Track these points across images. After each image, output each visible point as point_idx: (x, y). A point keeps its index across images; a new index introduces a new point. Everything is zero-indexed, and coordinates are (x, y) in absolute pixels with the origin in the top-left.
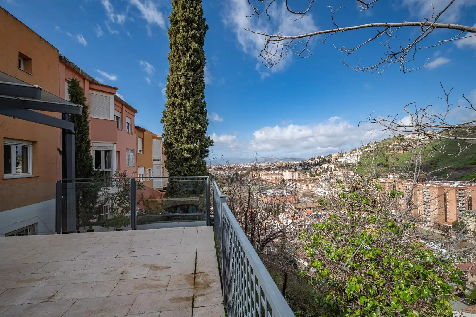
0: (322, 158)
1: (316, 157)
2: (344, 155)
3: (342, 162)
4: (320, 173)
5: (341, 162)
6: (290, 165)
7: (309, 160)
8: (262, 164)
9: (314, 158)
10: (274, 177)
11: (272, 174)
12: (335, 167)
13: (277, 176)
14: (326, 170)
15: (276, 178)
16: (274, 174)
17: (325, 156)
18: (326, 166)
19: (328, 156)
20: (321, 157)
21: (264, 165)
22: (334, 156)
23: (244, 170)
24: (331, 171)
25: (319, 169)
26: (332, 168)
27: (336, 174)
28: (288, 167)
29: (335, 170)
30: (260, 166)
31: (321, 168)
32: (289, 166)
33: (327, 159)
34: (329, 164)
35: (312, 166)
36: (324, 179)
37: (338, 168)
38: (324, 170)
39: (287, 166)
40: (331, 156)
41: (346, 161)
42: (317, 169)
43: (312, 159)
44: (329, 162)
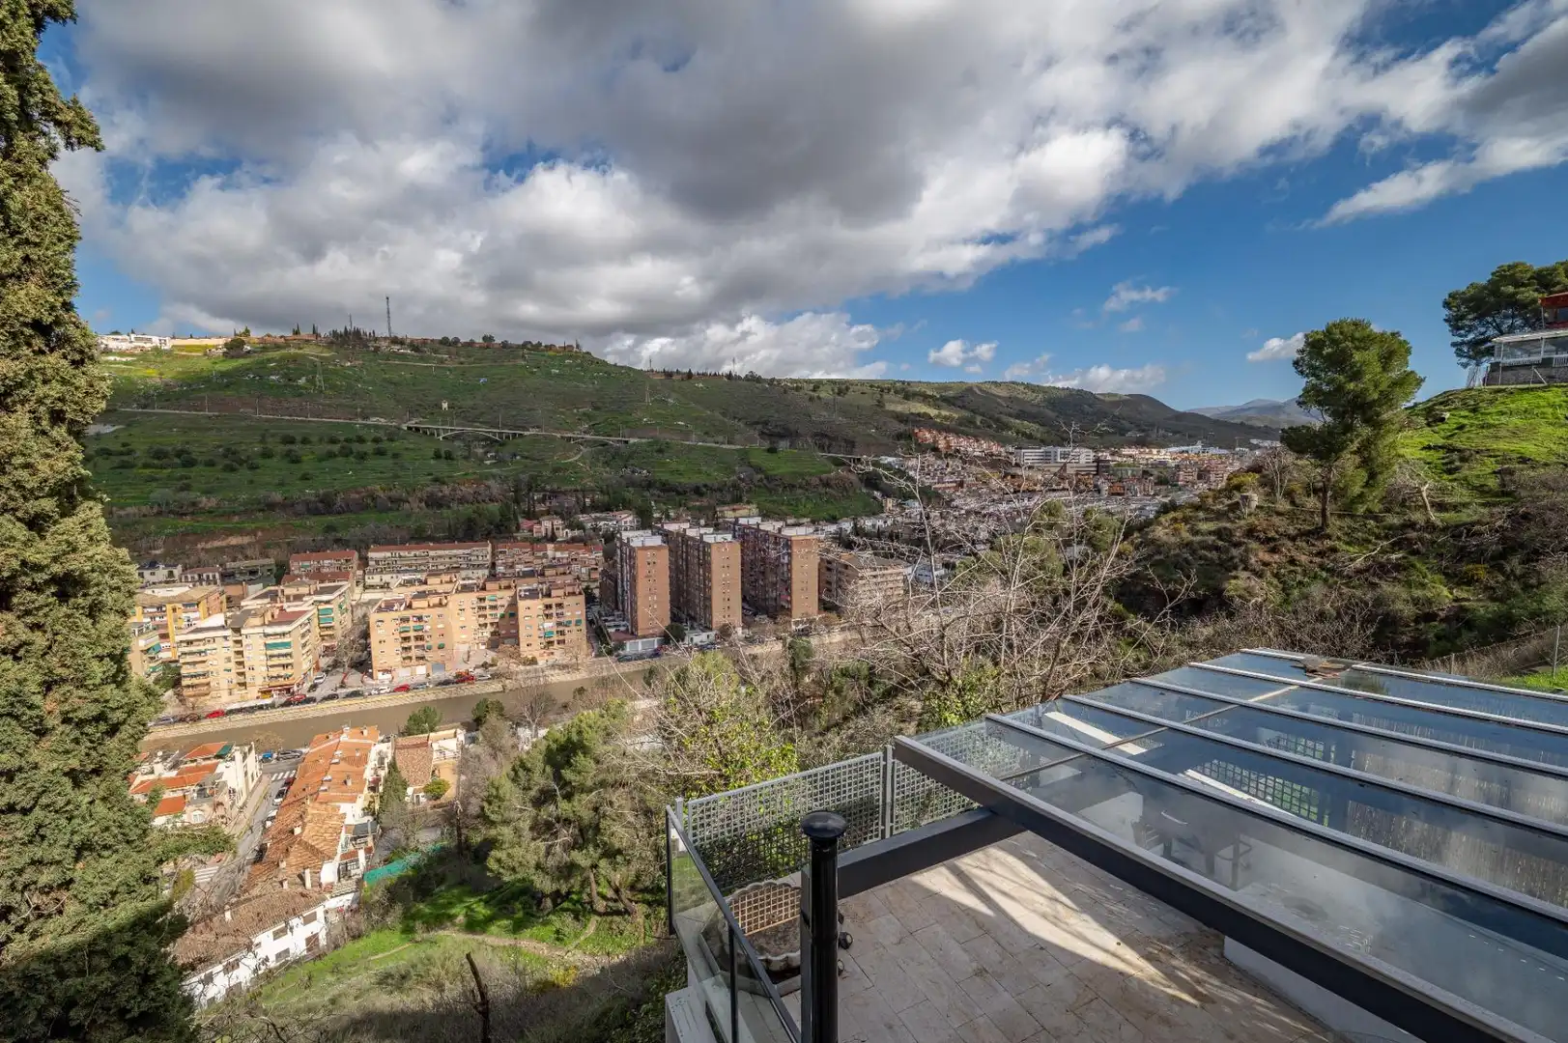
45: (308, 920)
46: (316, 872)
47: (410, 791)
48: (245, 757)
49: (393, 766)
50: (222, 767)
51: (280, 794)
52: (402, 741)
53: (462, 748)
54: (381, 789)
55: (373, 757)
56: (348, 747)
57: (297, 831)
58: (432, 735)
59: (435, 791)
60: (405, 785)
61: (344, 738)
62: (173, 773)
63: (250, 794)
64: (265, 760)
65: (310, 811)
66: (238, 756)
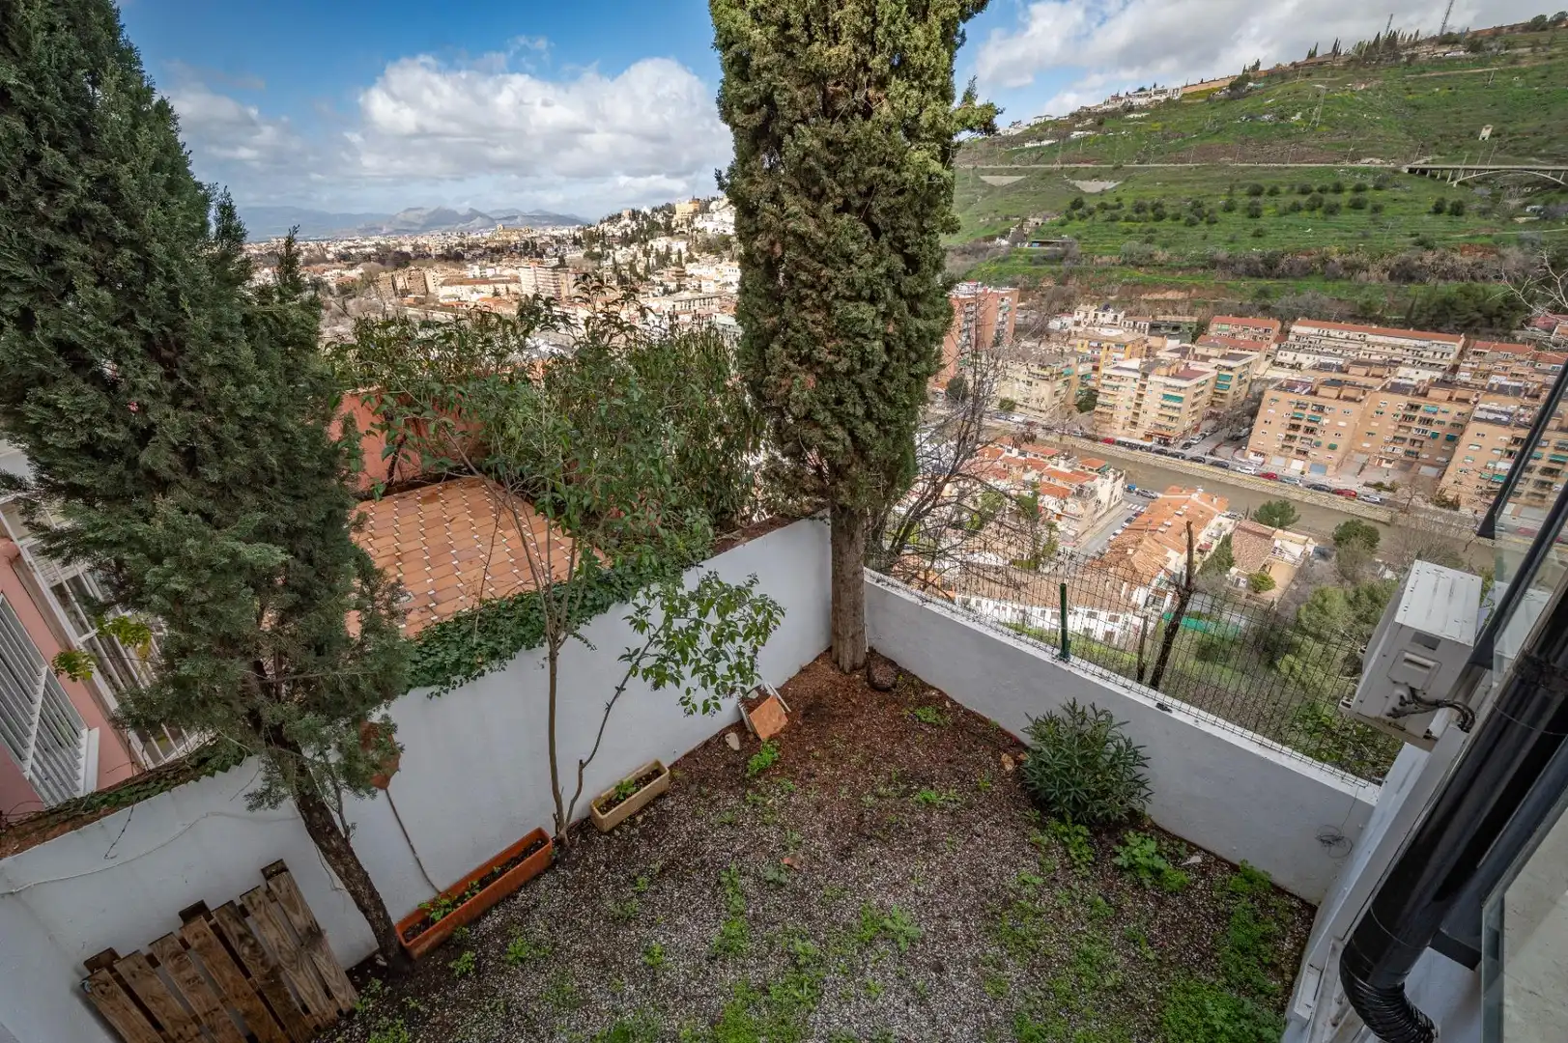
0: (645, 216)
1: (625, 213)
2: (713, 206)
3: (709, 231)
4: (647, 269)
5: (704, 230)
6: (539, 242)
7: (602, 222)
8: (421, 241)
9: (619, 216)
10: (487, 290)
11: (475, 281)
12: (688, 249)
13: (497, 286)
14: (664, 259)
15: (496, 294)
16: (485, 281)
17: (655, 210)
18: (660, 243)
19: (663, 208)
20: (639, 212)
21: (433, 242)
22: (684, 208)
23: (351, 267)
24: (679, 264)
25: (640, 255)
26: (680, 252)
27: (696, 272)
28: (531, 250)
29: (691, 259)
30: (415, 247)
31: (646, 254)
32: (534, 246)
33: (660, 219)
34: (669, 239)
35: (618, 247)
36: (661, 289)
37: (700, 253)
38: (658, 262)
39: (526, 245)
40: (670, 209)
41: (720, 228)
42: (635, 257)
43: (614, 219)
44: (669, 231)
45: (1114, 619)
46: (1131, 590)
47: (1234, 570)
48: (1115, 480)
49: (1227, 540)
50: (1098, 481)
51: (1128, 521)
52: (1247, 524)
53: (1307, 559)
54: (1208, 555)
55: (1213, 523)
56: (1194, 506)
57: (1130, 552)
58: (1280, 531)
59: (1259, 583)
60: (1231, 563)
61: (1195, 497)
62: (1068, 471)
63: (1109, 510)
64: (1129, 490)
65: (1145, 542)
66: (1112, 477)
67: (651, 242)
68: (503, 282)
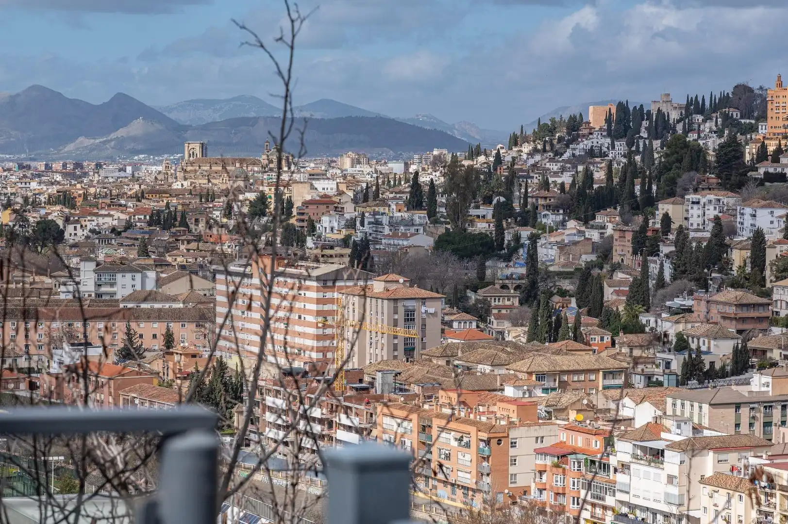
67: (664, 207)
68: (159, 316)
